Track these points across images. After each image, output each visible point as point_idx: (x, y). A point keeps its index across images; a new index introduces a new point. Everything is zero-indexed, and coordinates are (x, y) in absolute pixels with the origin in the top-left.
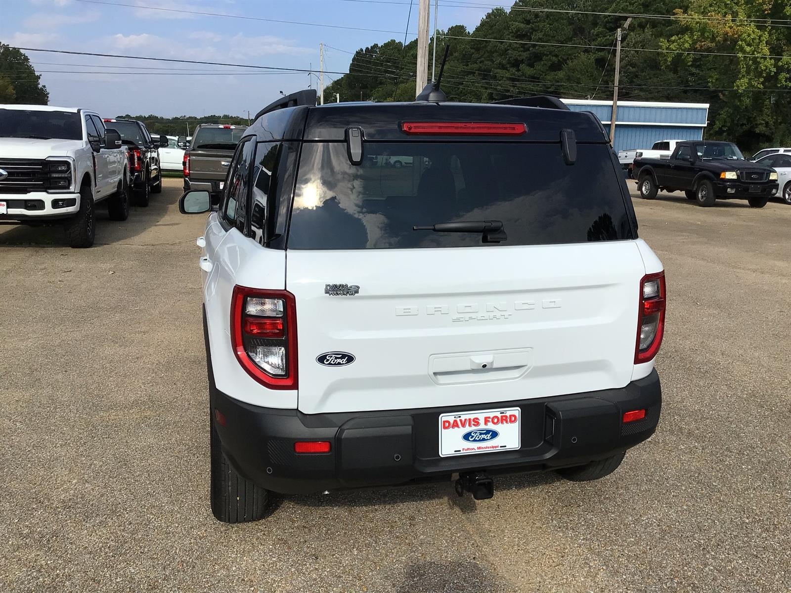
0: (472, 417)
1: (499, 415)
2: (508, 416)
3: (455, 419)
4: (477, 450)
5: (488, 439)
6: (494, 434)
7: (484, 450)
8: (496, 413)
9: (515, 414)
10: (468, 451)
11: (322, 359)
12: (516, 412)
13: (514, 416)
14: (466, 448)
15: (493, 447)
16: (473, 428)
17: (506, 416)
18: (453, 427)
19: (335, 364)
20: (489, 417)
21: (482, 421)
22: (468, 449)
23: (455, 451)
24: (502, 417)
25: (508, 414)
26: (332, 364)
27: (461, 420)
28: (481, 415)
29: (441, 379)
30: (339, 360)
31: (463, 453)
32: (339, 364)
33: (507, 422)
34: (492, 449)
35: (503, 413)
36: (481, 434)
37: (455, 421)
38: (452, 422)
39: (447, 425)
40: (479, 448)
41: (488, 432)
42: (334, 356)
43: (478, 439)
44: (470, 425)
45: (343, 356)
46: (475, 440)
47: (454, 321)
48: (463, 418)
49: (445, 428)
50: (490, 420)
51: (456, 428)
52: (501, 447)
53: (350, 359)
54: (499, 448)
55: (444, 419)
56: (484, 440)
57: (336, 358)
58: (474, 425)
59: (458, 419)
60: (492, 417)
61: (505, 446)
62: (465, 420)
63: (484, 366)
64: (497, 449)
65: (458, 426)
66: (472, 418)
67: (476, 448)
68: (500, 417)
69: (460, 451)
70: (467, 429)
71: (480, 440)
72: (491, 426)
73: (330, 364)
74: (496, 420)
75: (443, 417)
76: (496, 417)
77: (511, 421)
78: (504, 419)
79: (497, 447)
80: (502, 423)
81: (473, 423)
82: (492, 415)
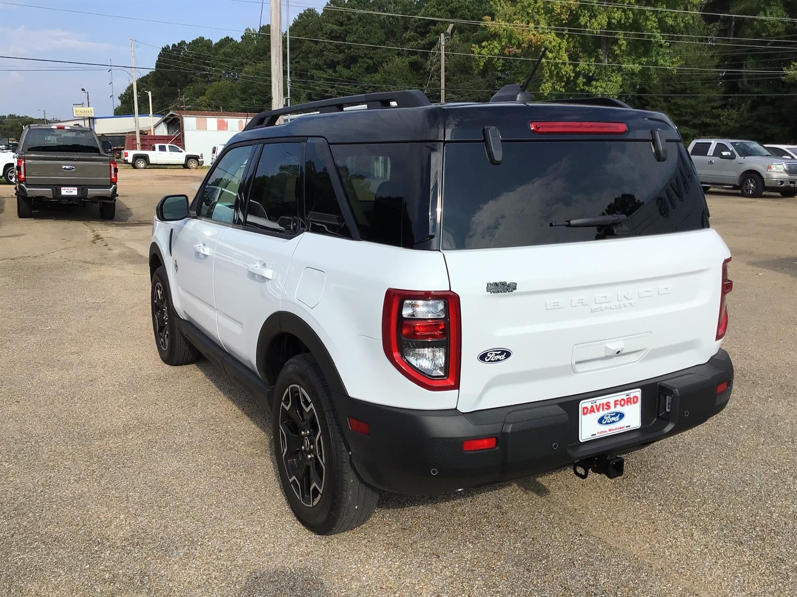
0: (605, 401)
1: (625, 398)
2: (632, 398)
3: (592, 405)
4: (608, 433)
5: (616, 421)
6: (622, 416)
7: (614, 431)
8: (622, 396)
9: (636, 395)
10: (602, 434)
11: (483, 357)
12: (637, 393)
13: (637, 397)
14: (600, 431)
15: (620, 428)
16: (606, 412)
17: (630, 398)
18: (591, 412)
19: (495, 361)
20: (617, 401)
21: (612, 405)
22: (602, 432)
23: (592, 435)
24: (627, 399)
25: (632, 396)
26: (492, 361)
27: (596, 405)
28: (611, 399)
29: (579, 368)
30: (498, 357)
31: (598, 436)
32: (498, 360)
33: (631, 404)
34: (620, 430)
35: (628, 395)
36: (611, 417)
37: (592, 407)
38: (589, 408)
39: (586, 411)
40: (610, 430)
41: (617, 414)
42: (494, 353)
43: (609, 422)
44: (603, 410)
45: (503, 352)
46: (607, 423)
47: (592, 311)
48: (598, 403)
49: (584, 414)
50: (619, 403)
51: (593, 413)
52: (627, 427)
53: (508, 354)
54: (625, 428)
55: (584, 405)
56: (614, 422)
57: (496, 355)
58: (606, 408)
59: (594, 405)
60: (620, 399)
61: (629, 426)
62: (600, 405)
63: (618, 352)
64: (624, 429)
65: (594, 411)
66: (605, 403)
67: (608, 431)
68: (626, 400)
69: (595, 435)
70: (601, 413)
71: (611, 423)
72: (619, 409)
73: (490, 361)
74: (623, 403)
75: (584, 404)
76: (623, 400)
77: (634, 403)
78: (629, 401)
79: (624, 427)
80: (627, 404)
81: (605, 407)
82: (619, 398)
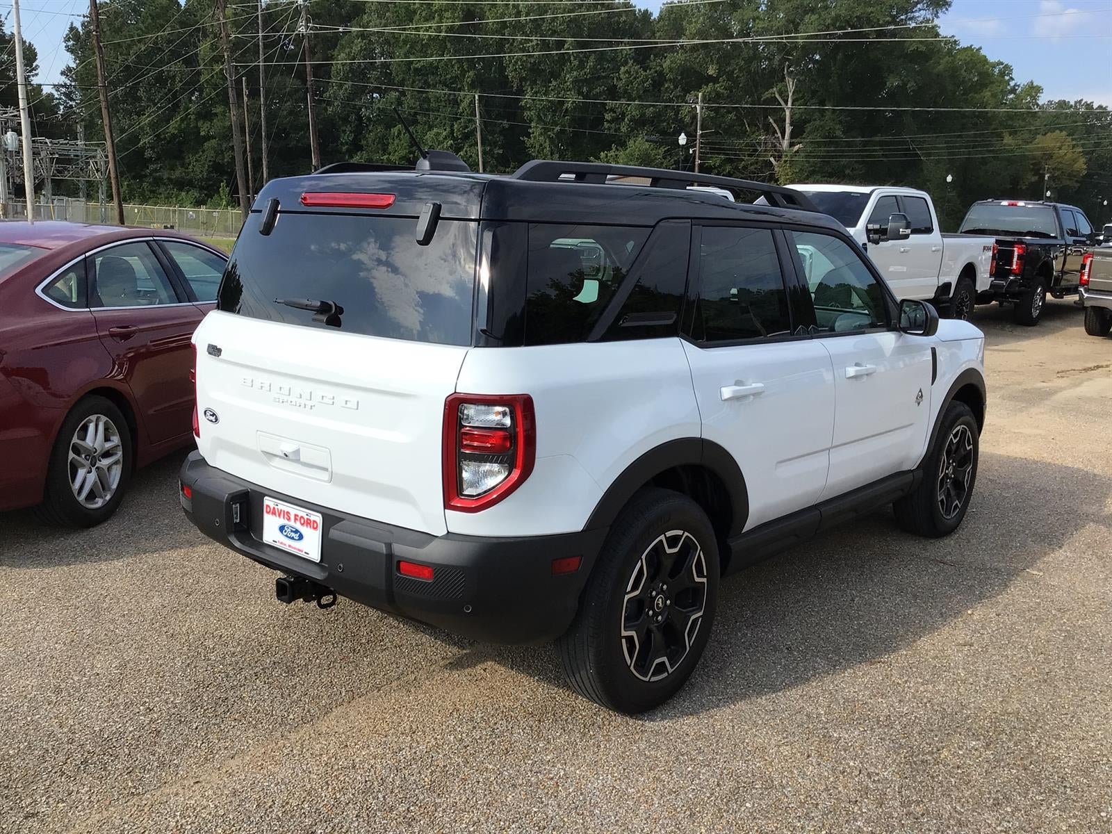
0: (286, 509)
1: (306, 517)
2: (313, 521)
4: (288, 547)
5: (295, 540)
6: (301, 537)
7: (293, 550)
8: (304, 513)
9: (317, 520)
10: (282, 546)
12: (317, 518)
13: (316, 523)
15: (299, 550)
16: (286, 522)
17: (310, 520)
18: (273, 513)
19: (211, 421)
20: (298, 516)
21: (292, 517)
22: (281, 543)
23: (274, 541)
24: (307, 519)
25: (312, 518)
26: (209, 420)
27: (278, 509)
28: (294, 510)
31: (278, 546)
33: (310, 527)
34: (298, 552)
35: (308, 515)
36: (292, 531)
38: (273, 508)
39: (269, 510)
41: (296, 531)
43: (289, 536)
44: (284, 518)
45: (213, 414)
46: (287, 536)
48: (280, 507)
49: (268, 513)
50: (299, 519)
51: (274, 516)
52: (305, 553)
53: (216, 419)
55: (268, 503)
56: (293, 538)
58: (287, 518)
59: (276, 507)
61: (308, 554)
62: (281, 510)
63: (285, 455)
64: (302, 553)
66: (286, 511)
67: (288, 545)
68: (305, 519)
69: (276, 542)
70: (283, 521)
71: (291, 538)
72: (298, 526)
74: (302, 521)
75: (266, 500)
76: (303, 518)
77: (314, 528)
78: (308, 523)
79: (302, 551)
80: (307, 526)
81: (286, 516)
82: (300, 514)
